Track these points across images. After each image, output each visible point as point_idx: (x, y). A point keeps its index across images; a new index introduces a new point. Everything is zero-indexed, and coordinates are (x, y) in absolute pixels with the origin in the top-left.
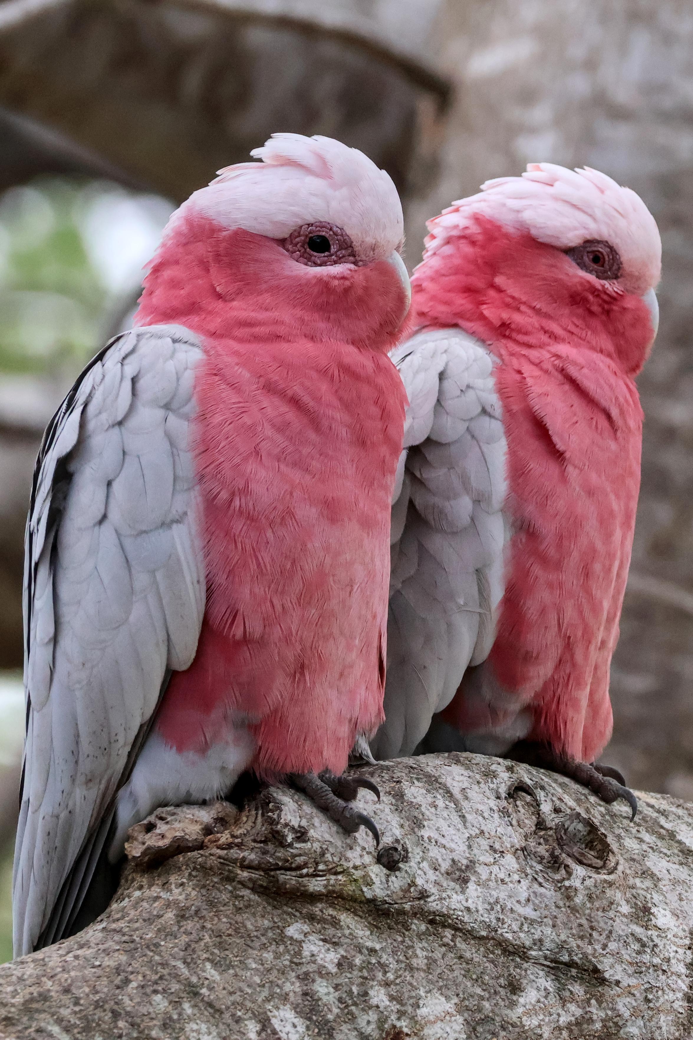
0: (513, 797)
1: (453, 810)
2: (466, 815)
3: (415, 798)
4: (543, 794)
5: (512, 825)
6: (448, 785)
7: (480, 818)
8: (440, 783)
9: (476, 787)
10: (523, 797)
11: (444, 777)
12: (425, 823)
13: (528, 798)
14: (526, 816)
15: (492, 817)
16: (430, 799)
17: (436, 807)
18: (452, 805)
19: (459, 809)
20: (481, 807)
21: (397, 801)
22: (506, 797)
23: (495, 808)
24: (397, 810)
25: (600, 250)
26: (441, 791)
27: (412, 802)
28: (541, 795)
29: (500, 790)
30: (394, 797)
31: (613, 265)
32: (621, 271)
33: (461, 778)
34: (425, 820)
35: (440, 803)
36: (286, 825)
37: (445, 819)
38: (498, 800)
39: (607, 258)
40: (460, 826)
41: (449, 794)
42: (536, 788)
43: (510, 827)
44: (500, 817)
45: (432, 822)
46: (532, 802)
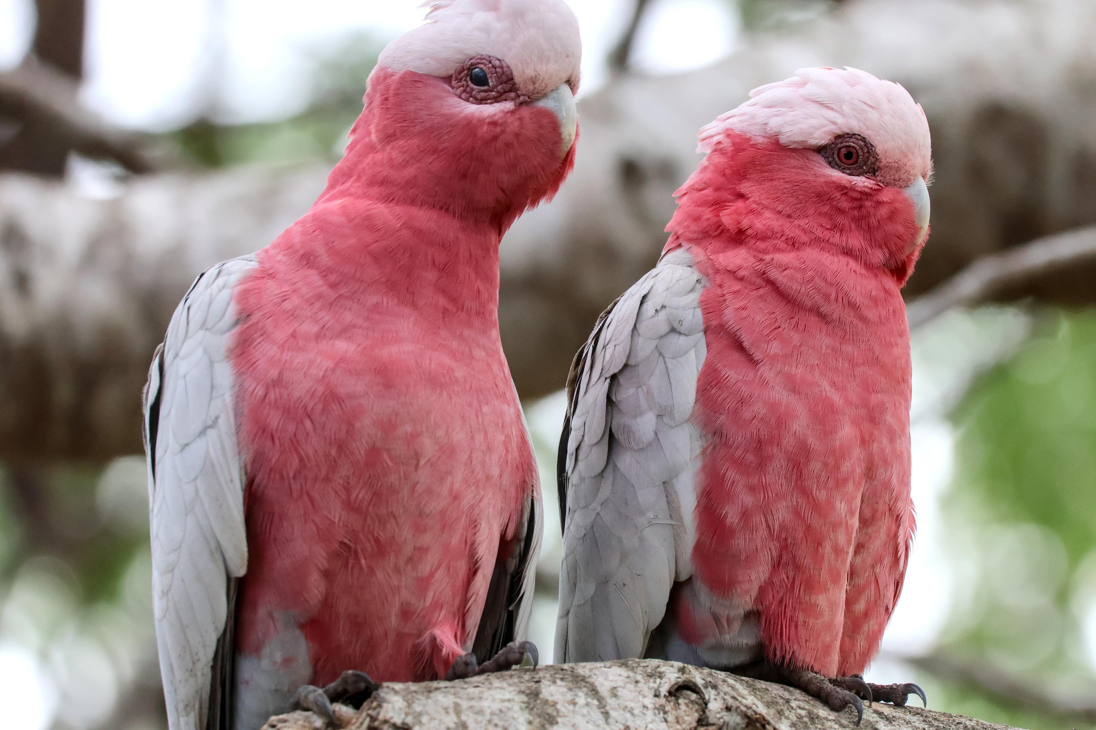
0: (675, 696)
1: (595, 707)
2: (611, 712)
3: (552, 696)
4: (713, 692)
5: (666, 721)
6: (597, 684)
7: (628, 715)
8: (587, 682)
9: (631, 687)
10: (687, 695)
11: (595, 677)
12: (559, 720)
13: (694, 696)
14: (688, 713)
15: (644, 714)
16: (569, 696)
17: (574, 704)
18: (596, 702)
19: (601, 706)
20: (630, 704)
21: (529, 699)
22: (665, 696)
23: (650, 706)
24: (527, 707)
25: (852, 144)
26: (585, 689)
27: (547, 701)
28: (710, 694)
29: (661, 689)
30: (527, 695)
31: (868, 158)
32: (878, 164)
33: (616, 678)
34: (560, 717)
35: (581, 699)
36: (386, 722)
37: (583, 716)
38: (657, 699)
39: (860, 153)
40: (601, 722)
41: (594, 692)
42: (706, 687)
43: (664, 724)
44: (655, 714)
45: (567, 719)
46: (697, 700)
